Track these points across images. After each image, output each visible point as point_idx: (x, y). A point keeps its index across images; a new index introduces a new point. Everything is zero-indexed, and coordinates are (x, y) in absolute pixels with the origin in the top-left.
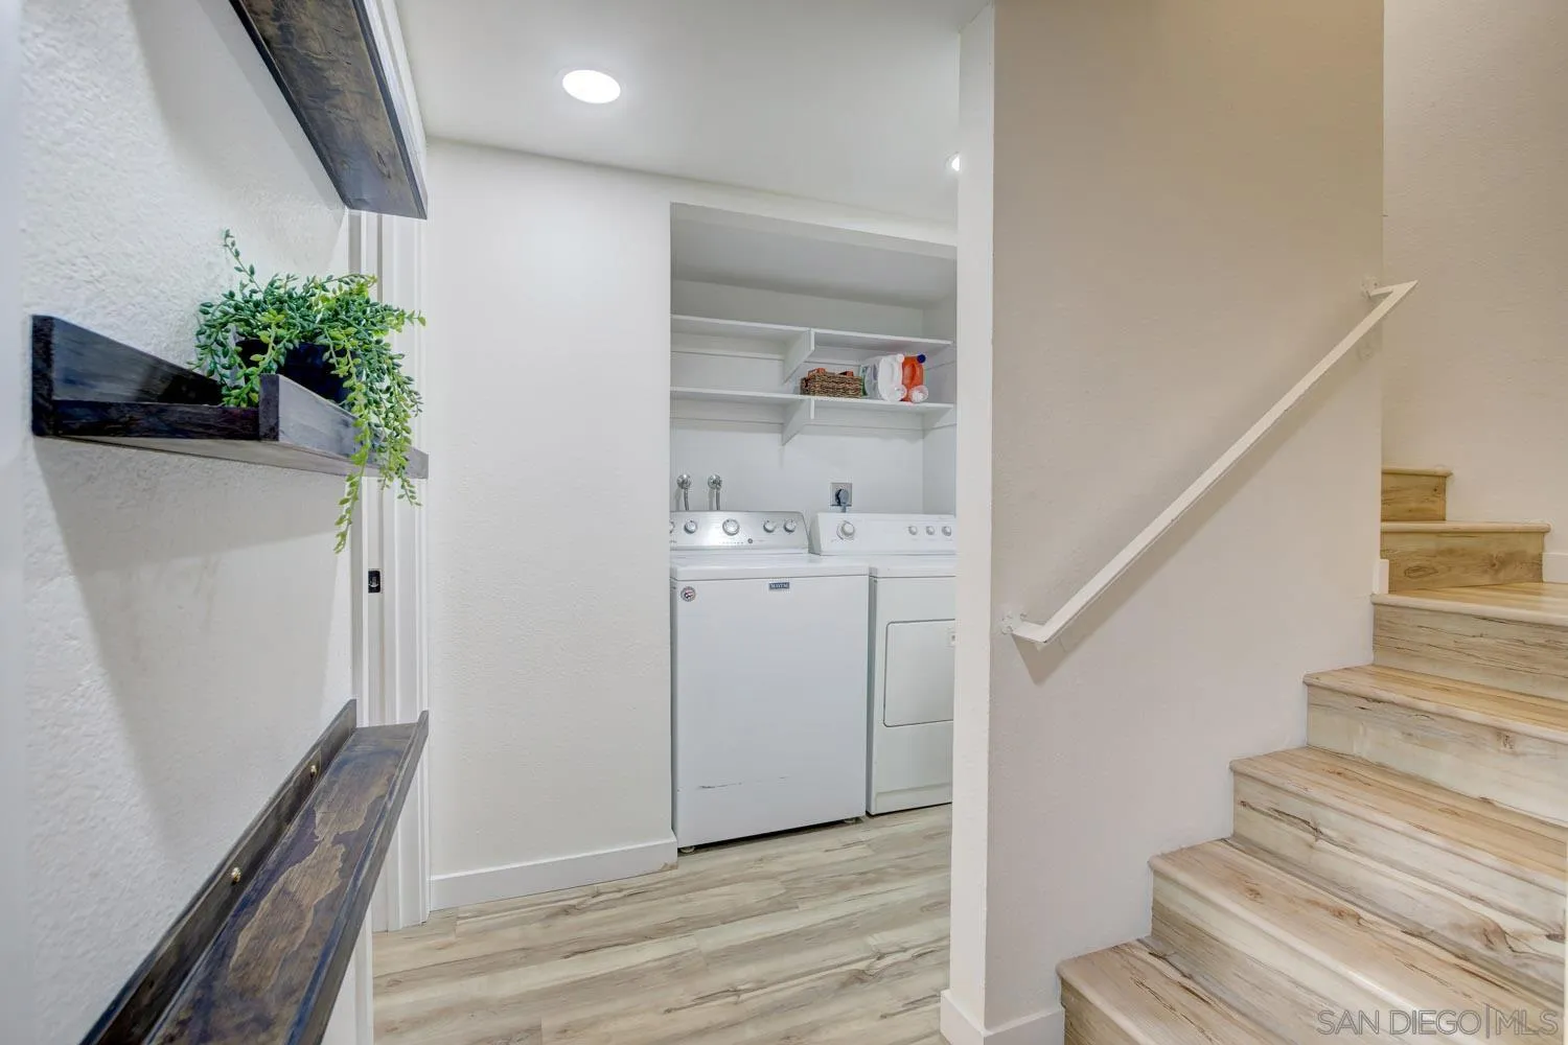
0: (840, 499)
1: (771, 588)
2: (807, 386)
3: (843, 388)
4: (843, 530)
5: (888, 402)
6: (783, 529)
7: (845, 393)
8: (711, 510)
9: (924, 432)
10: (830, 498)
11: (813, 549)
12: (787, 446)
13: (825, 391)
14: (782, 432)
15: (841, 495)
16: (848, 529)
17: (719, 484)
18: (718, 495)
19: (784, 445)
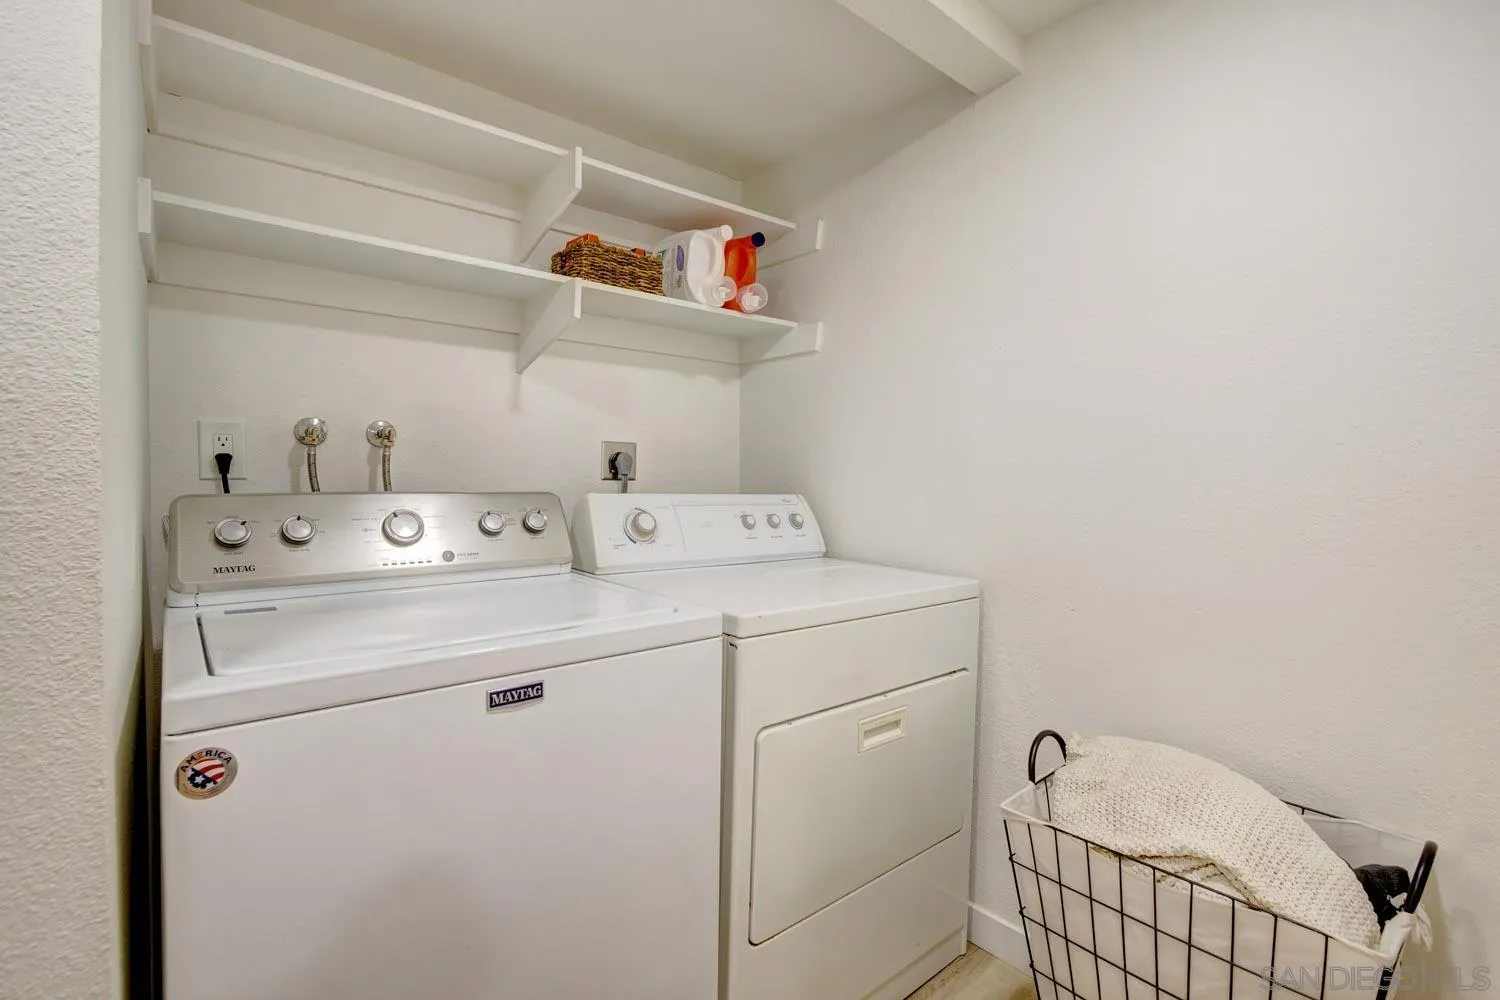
0: (617, 469)
1: (493, 705)
2: (566, 262)
3: (631, 274)
4: (635, 524)
5: (703, 307)
6: (519, 526)
7: (633, 282)
8: (373, 490)
9: (743, 368)
10: (601, 467)
11: (582, 564)
12: (524, 377)
13: (601, 274)
14: (517, 348)
15: (620, 462)
16: (646, 523)
17: (388, 437)
18: (385, 460)
19: (520, 372)
